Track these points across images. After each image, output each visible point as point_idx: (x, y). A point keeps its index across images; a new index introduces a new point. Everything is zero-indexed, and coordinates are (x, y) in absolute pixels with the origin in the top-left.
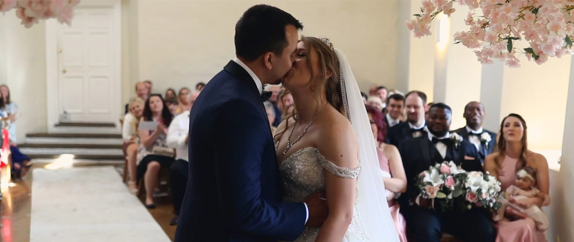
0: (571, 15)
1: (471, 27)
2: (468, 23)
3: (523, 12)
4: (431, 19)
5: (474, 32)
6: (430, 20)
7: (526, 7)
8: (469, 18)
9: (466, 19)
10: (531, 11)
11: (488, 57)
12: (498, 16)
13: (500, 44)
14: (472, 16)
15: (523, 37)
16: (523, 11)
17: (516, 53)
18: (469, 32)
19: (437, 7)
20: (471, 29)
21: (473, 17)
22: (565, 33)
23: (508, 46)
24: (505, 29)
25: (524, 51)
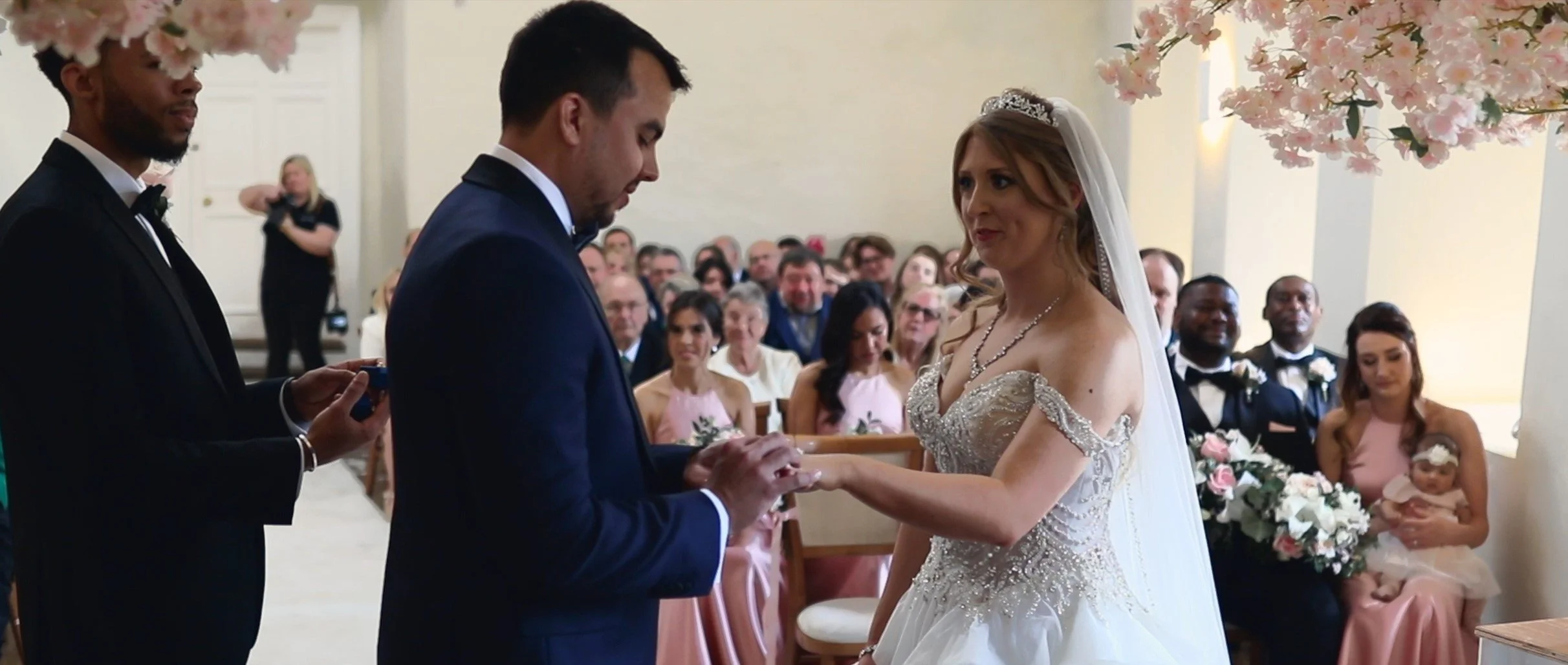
0: (1499, 43)
1: (1262, 76)
2: (1256, 66)
3: (1389, 37)
4: (1159, 56)
5: (1268, 89)
6: (1158, 59)
7: (1396, 25)
8: (1257, 53)
9: (1250, 57)
10: (1410, 35)
11: (1300, 149)
12: (1324, 48)
13: (1327, 117)
14: (1265, 49)
15: (1387, 99)
16: (1387, 34)
17: (1370, 139)
18: (1257, 87)
19: (1177, 25)
20: (1261, 81)
21: (1267, 52)
22: (1483, 89)
23: (1348, 121)
24: (1342, 80)
25: (1391, 136)
